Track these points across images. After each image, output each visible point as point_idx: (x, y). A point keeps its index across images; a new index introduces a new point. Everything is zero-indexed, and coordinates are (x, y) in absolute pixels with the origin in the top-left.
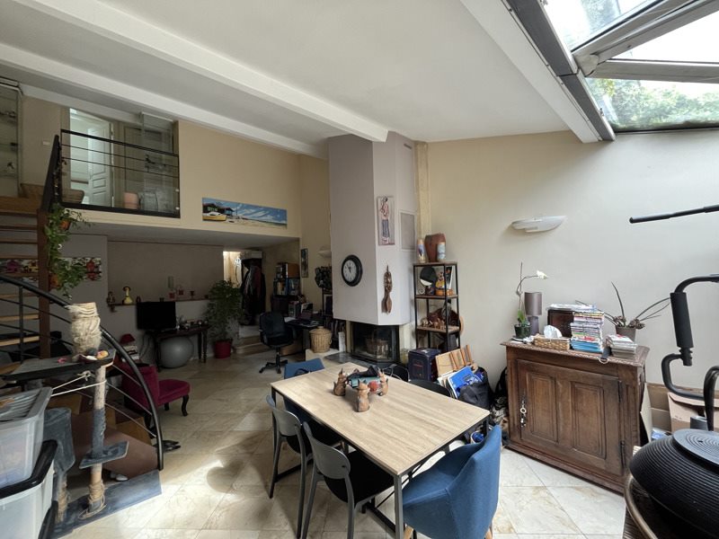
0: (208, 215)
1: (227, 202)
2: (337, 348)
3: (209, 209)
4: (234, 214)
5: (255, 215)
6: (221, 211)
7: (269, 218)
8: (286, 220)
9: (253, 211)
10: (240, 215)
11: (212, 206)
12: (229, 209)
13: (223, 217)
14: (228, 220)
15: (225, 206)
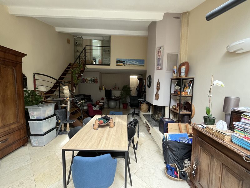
0: (118, 64)
1: (123, 59)
2: (150, 112)
3: (118, 62)
4: (125, 63)
5: (133, 62)
6: (122, 62)
7: (138, 63)
8: (144, 63)
9: (132, 61)
10: (127, 63)
11: (119, 61)
12: (124, 61)
13: (122, 64)
14: (124, 65)
15: (123, 61)
